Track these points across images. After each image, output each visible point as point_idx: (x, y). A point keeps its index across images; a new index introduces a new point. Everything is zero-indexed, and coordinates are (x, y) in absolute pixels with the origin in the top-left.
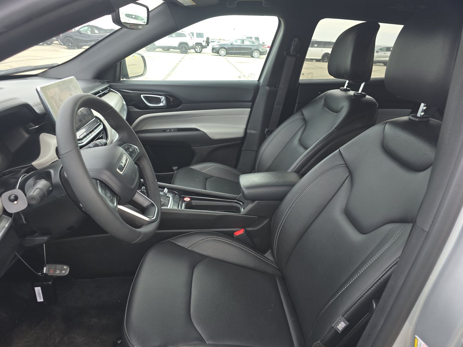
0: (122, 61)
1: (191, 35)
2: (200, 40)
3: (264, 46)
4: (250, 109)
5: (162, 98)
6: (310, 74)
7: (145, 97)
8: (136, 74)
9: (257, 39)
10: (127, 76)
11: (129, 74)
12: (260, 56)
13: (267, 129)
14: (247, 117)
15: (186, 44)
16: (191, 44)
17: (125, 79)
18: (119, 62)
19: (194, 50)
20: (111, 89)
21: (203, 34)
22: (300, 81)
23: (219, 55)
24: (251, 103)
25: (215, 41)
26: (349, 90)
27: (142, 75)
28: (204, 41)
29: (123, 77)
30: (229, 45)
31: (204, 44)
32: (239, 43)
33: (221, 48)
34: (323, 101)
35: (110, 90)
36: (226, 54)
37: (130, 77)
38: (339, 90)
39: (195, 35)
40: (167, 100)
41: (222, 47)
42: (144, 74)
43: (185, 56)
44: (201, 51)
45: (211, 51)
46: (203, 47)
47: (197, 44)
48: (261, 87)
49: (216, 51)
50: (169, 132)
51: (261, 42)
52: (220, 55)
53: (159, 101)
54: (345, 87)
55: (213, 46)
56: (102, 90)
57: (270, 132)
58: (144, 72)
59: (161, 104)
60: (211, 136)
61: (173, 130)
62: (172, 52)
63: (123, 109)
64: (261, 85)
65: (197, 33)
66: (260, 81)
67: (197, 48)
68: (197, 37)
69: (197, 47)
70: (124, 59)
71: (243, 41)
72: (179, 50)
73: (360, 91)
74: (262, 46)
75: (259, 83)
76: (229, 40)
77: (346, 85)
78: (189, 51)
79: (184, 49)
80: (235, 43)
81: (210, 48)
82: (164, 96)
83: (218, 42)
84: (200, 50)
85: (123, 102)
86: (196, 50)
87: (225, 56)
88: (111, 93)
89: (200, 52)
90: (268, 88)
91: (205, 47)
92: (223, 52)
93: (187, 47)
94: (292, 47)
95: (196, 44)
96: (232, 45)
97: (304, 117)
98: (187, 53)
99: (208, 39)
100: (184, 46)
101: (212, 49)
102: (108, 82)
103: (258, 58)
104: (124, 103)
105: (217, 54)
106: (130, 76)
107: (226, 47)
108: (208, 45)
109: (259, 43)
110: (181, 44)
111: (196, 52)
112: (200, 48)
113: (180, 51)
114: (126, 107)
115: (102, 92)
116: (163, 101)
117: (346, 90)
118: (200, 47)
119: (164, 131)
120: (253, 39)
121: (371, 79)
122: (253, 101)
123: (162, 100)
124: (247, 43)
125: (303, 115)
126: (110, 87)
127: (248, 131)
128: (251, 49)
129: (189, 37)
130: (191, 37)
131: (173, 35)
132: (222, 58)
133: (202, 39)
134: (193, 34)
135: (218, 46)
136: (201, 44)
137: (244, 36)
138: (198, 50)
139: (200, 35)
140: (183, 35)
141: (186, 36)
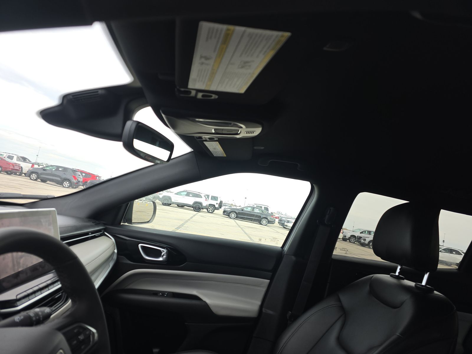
0: (129, 203)
1: (206, 197)
2: (214, 202)
3: (272, 216)
4: (269, 281)
5: (163, 251)
6: (343, 250)
7: (142, 247)
8: (140, 220)
9: (267, 209)
10: (130, 221)
11: (133, 219)
12: (268, 224)
13: (290, 312)
14: (263, 290)
15: (201, 203)
17: (126, 224)
18: (125, 204)
19: (206, 210)
20: (106, 233)
21: (217, 197)
22: (333, 257)
23: (229, 217)
24: (271, 274)
25: (227, 206)
26: (403, 279)
27: (148, 222)
28: (217, 204)
29: (125, 221)
30: (240, 210)
31: (217, 206)
32: (249, 209)
33: (231, 212)
34: (368, 288)
35: (104, 233)
36: (236, 217)
37: (133, 223)
38: (389, 276)
39: (210, 198)
40: (169, 254)
41: (233, 211)
42: (150, 221)
43: (197, 214)
44: (214, 211)
45: (223, 213)
46: (216, 209)
48: (285, 255)
49: (227, 214)
50: (161, 296)
51: (270, 212)
52: (230, 218)
53: (158, 254)
54: (397, 274)
55: (225, 209)
56: (93, 232)
57: (295, 318)
58: (151, 218)
59: (161, 259)
60: (214, 310)
61: (167, 295)
62: (186, 209)
63: (111, 259)
64: (285, 254)
65: (212, 196)
66: (284, 249)
67: (209, 209)
68: (212, 199)
69: (210, 207)
70: (132, 202)
71: (253, 210)
72: (193, 208)
73: (424, 283)
74: (271, 216)
75: (283, 250)
76: (240, 206)
77: (398, 270)
78: (202, 210)
79: (197, 208)
80: (245, 209)
81: (221, 211)
82: (167, 249)
83: (230, 207)
85: (115, 249)
86: (209, 210)
87: (234, 219)
88: (103, 237)
89: (211, 213)
90: (294, 258)
91: (217, 209)
92: (233, 215)
93: (201, 206)
94: (327, 216)
95: (210, 205)
96: (242, 210)
97: (341, 304)
99: (221, 202)
100: (198, 205)
101: (223, 211)
102: (105, 224)
103: (266, 225)
104: (116, 251)
105: (227, 217)
106: (133, 221)
107: (237, 212)
108: (221, 208)
109: (268, 213)
110: (196, 203)
111: (208, 212)
114: (115, 257)
115: (91, 234)
116: (164, 254)
117: (397, 277)
118: (212, 208)
119: (155, 293)
120: (263, 209)
121: (438, 269)
122: (274, 270)
123: (162, 254)
124: (257, 211)
125: (339, 301)
126: (106, 230)
127: (264, 310)
128: (260, 216)
129: (204, 198)
130: (206, 199)
131: (190, 195)
132: (232, 221)
133: (217, 202)
134: (208, 196)
135: (229, 210)
136: (214, 205)
137: (254, 205)
138: (210, 211)
139: (214, 198)
140: (199, 196)
141: (202, 197)
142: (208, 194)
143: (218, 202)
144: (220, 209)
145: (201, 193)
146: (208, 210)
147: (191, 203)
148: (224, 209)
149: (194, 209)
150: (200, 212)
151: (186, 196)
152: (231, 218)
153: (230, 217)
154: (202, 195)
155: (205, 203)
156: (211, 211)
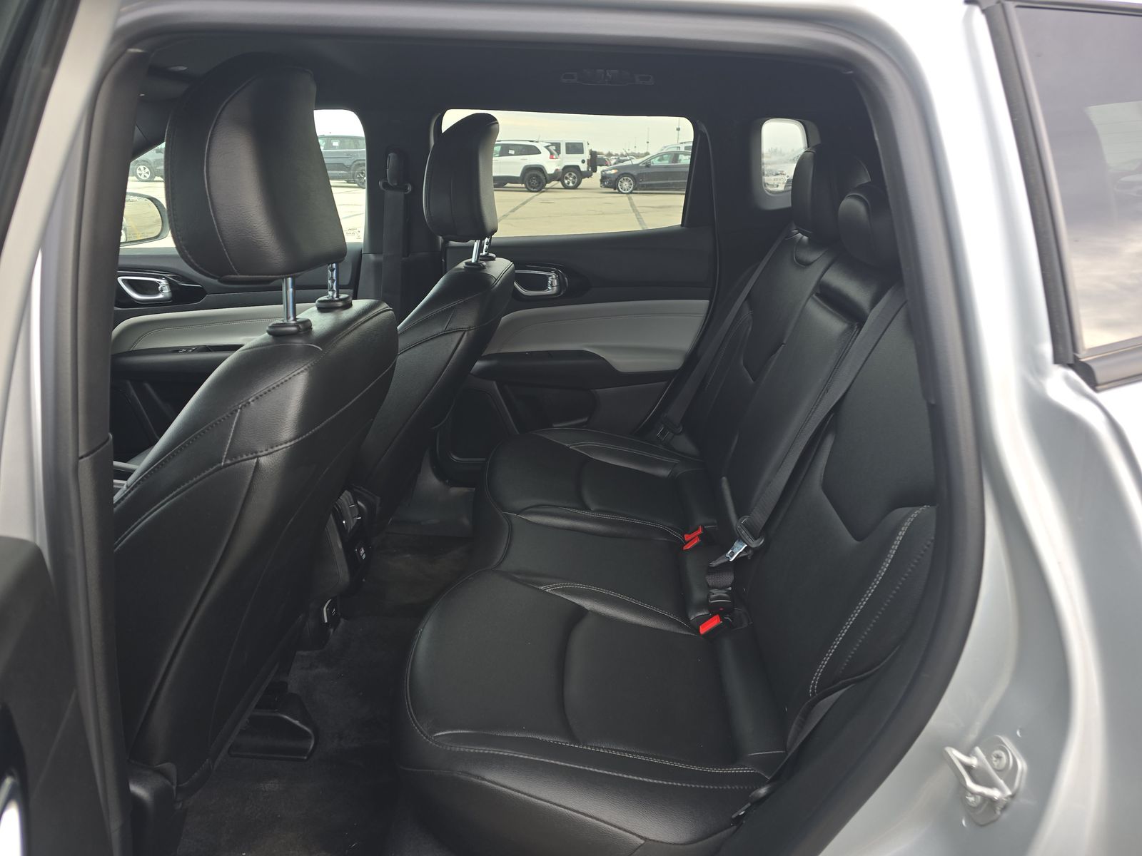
1: (553, 148)
2: (575, 160)
7: (123, 280)
15: (540, 169)
16: (550, 170)
19: (559, 182)
21: (581, 144)
23: (617, 191)
28: (583, 162)
30: (642, 167)
31: (584, 168)
32: (664, 161)
33: (622, 176)
36: (635, 189)
39: (563, 148)
41: (624, 173)
43: (537, 197)
44: (579, 183)
45: (599, 182)
46: (583, 175)
47: (567, 169)
49: (610, 183)
52: (620, 192)
55: (605, 171)
59: (160, 296)
62: (509, 190)
65: (567, 143)
67: (567, 178)
68: (568, 152)
69: (567, 175)
72: (523, 185)
76: (641, 156)
78: (547, 185)
79: (534, 182)
80: (654, 163)
81: (597, 176)
83: (618, 162)
84: (573, 183)
86: (566, 181)
87: (631, 193)
89: (575, 187)
91: (588, 175)
92: (626, 184)
93: (541, 175)
95: (565, 168)
96: (648, 166)
98: (543, 190)
100: (534, 175)
101: (600, 178)
105: (612, 190)
107: (634, 173)
108: (595, 171)
110: (528, 169)
111: (566, 187)
112: (574, 178)
113: (526, 187)
118: (573, 174)
124: (683, 160)
129: (545, 153)
130: (552, 154)
131: (511, 152)
132: (624, 199)
133: (580, 157)
134: (558, 145)
135: (613, 171)
136: (577, 167)
137: (680, 145)
138: (569, 183)
139: (575, 148)
140: (533, 150)
141: (540, 153)
142: (555, 140)
143: (587, 156)
144: (594, 173)
145: (537, 142)
146: (563, 184)
147: (517, 173)
148: (602, 172)
149: (526, 185)
150: (544, 192)
151: (500, 156)
152: (622, 193)
153: (618, 189)
154: (540, 146)
155: (551, 167)
156: (571, 184)
